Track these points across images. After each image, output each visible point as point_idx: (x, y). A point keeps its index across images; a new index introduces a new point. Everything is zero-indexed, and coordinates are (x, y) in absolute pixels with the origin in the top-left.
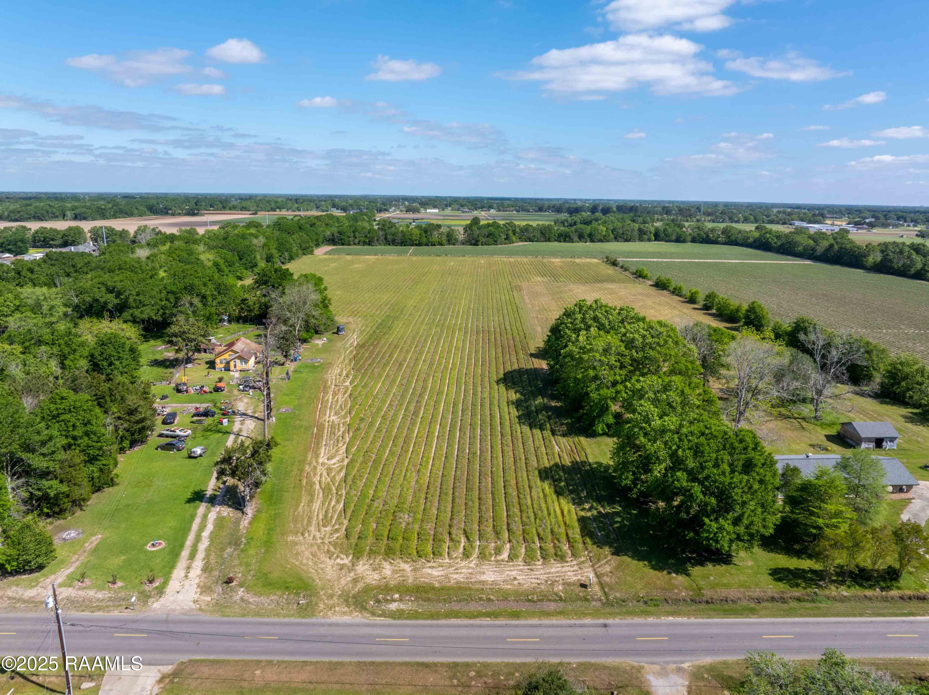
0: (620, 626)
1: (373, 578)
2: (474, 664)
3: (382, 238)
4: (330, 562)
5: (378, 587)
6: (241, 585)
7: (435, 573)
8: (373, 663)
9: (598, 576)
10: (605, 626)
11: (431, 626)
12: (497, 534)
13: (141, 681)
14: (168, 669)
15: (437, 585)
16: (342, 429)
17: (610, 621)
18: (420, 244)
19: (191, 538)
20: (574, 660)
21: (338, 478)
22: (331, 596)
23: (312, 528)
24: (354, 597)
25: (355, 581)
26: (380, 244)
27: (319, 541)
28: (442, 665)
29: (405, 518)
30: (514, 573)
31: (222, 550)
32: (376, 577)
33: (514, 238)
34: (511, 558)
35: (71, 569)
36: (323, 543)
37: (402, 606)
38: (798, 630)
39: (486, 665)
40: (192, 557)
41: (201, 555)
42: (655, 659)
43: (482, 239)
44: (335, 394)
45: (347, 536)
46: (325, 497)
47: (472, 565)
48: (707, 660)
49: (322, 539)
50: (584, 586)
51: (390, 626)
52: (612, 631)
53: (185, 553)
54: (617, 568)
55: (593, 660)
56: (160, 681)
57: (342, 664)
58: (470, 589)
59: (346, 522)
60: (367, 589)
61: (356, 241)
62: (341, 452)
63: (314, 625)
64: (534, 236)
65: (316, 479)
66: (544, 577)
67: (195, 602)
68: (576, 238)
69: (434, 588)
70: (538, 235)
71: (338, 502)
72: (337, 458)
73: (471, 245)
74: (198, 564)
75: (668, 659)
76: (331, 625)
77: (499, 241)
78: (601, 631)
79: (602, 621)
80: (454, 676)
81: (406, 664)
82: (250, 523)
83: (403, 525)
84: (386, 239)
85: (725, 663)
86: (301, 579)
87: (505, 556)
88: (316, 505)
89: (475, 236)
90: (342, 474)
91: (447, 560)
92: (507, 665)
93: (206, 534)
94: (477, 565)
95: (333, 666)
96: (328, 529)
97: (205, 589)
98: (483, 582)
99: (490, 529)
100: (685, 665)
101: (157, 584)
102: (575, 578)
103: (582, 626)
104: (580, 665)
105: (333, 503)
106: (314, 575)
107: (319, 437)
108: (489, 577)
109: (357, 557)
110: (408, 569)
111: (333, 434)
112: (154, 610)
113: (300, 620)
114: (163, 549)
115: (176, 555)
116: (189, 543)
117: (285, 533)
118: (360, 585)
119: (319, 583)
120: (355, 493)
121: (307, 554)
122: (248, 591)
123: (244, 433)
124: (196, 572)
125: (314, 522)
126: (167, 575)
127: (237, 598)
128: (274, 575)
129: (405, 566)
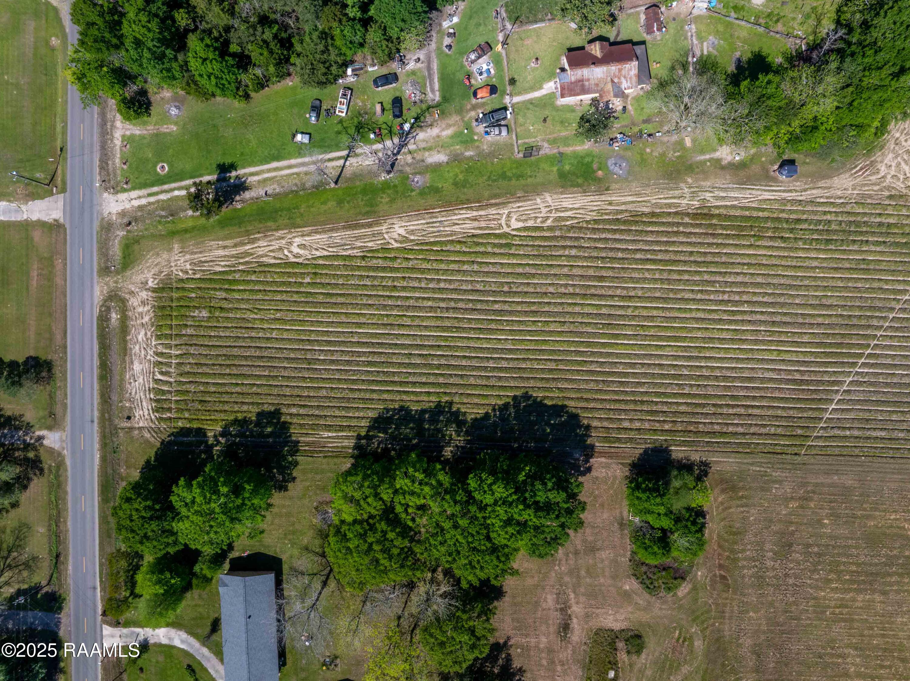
0: (92, 429)
1: (134, 302)
2: (66, 356)
4: (149, 275)
5: (125, 306)
6: (128, 231)
7: (141, 337)
8: (66, 310)
9: (140, 428)
10: (92, 421)
11: (92, 336)
12: (181, 375)
13: (55, 212)
14: (62, 221)
15: (128, 338)
16: (370, 244)
17: (96, 424)
19: (173, 185)
20: (69, 401)
21: (264, 259)
22: (116, 282)
23: (188, 257)
24: (116, 295)
25: (132, 293)
27: (173, 264)
29: (205, 314)
30: (141, 380)
31: (163, 209)
32: (136, 304)
34: (156, 381)
35: (138, 132)
36: (171, 267)
37: (113, 320)
38: (88, 517)
39: (66, 361)
40: (150, 195)
41: (152, 199)
42: (69, 439)
44: (475, 219)
45: (182, 280)
46: (233, 256)
47: (148, 357)
48: (68, 462)
49: (176, 266)
50: (129, 418)
51: (92, 315)
52: (88, 425)
53: (155, 189)
54: (147, 441)
55: (69, 410)
56: (55, 220)
57: (65, 296)
58: (125, 355)
59: (197, 276)
60: (123, 301)
62: (314, 252)
63: (92, 279)
65: (261, 243)
66: (138, 397)
67: (110, 213)
69: (125, 337)
71: (224, 266)
72: (301, 252)
74: (144, 201)
75: (69, 445)
76: (92, 287)
78: (88, 418)
79: (96, 421)
81: (66, 326)
82: (192, 216)
83: (192, 314)
85: (66, 470)
86: (132, 262)
87: (159, 377)
88: (221, 252)
90: (273, 261)
91: (154, 343)
92: (66, 371)
93: (176, 193)
94: (150, 360)
96: (188, 267)
97: (123, 214)
98: (132, 363)
99: (187, 369)
100: (65, 451)
101: (125, 186)
102: (137, 415)
103: (92, 410)
104: (66, 404)
105: (222, 263)
106: (136, 268)
108: (137, 367)
109: (154, 290)
110: (144, 321)
111: (358, 238)
112: (101, 195)
113: (95, 270)
114: (158, 174)
115: (152, 185)
116: (166, 187)
117: (182, 241)
118: (127, 296)
119: (128, 273)
120: (237, 276)
121: (159, 259)
122: (123, 237)
123: (351, 160)
124: (136, 203)
125: (196, 256)
126: (134, 188)
127: (118, 233)
128: (136, 247)
129: (146, 319)
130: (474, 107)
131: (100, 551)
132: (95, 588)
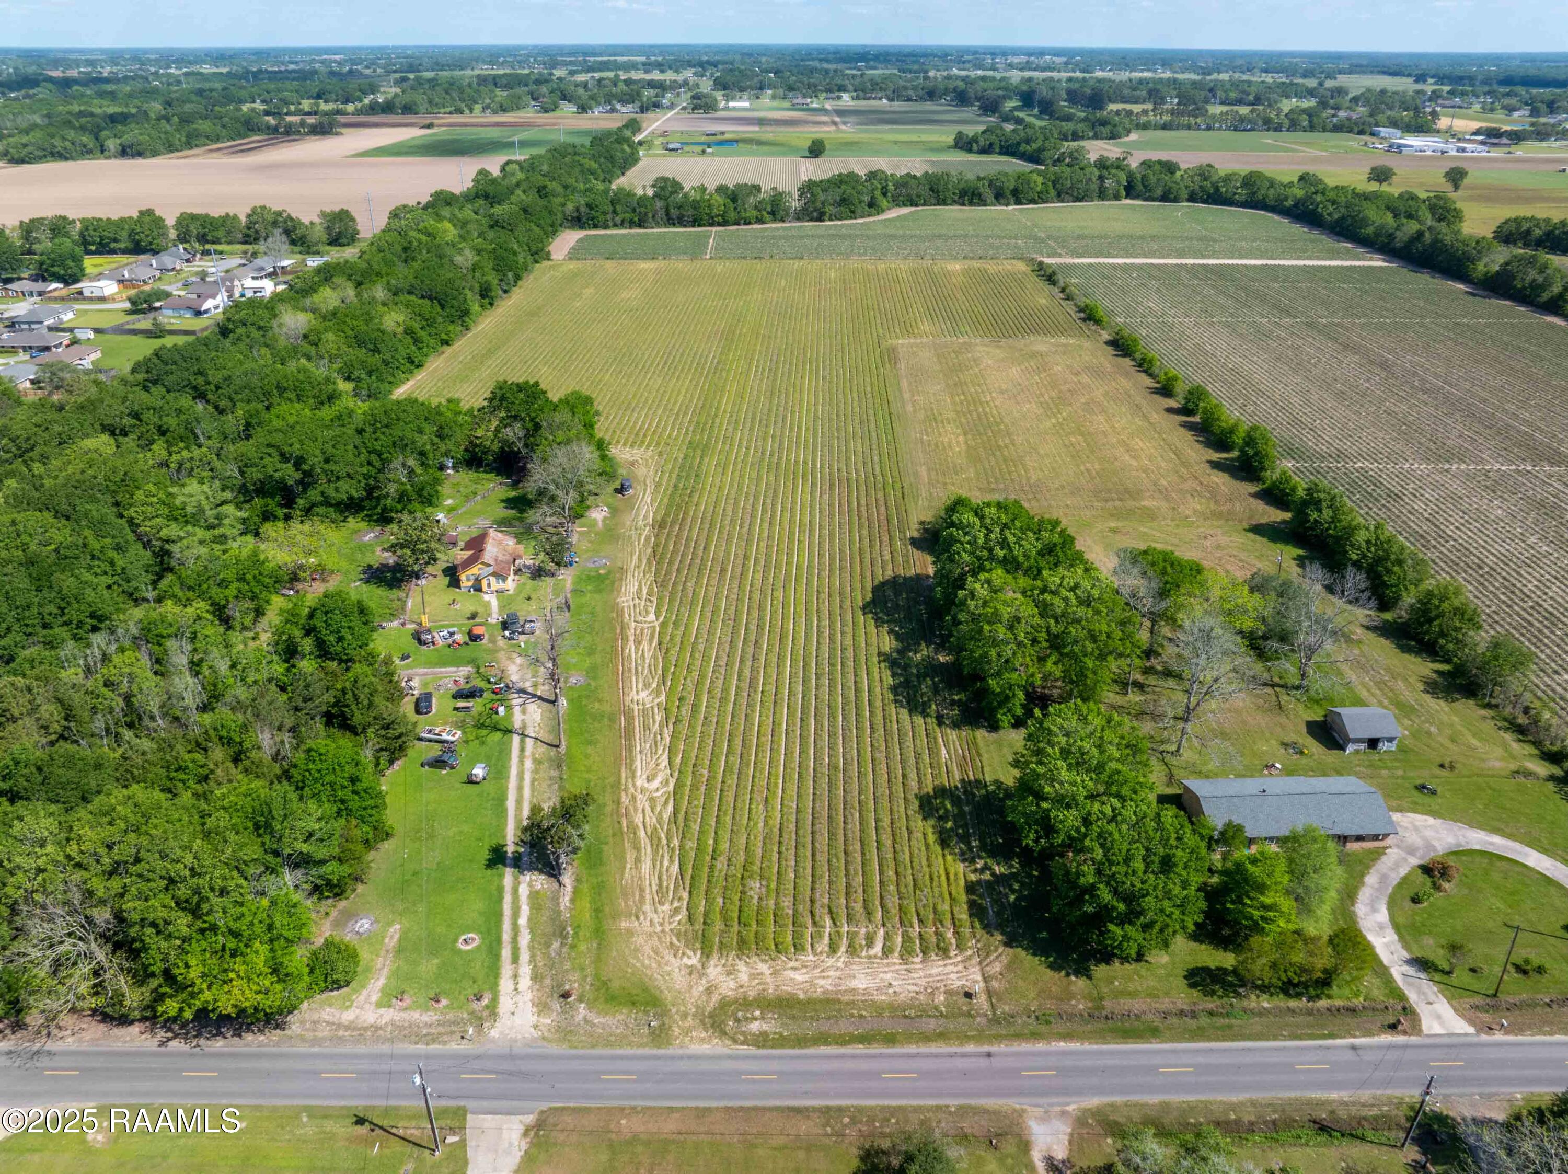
0: (1006, 1055)
1: (727, 987)
2: (848, 1108)
3: (661, 213)
4: (676, 963)
5: (736, 1001)
6: (580, 1000)
7: (799, 977)
8: (741, 1109)
9: (986, 979)
10: (989, 1055)
11: (798, 1057)
12: (869, 913)
13: (505, 1134)
14: (530, 1119)
15: (802, 996)
16: (658, 718)
17: (994, 1049)
18: (725, 223)
19: (506, 926)
20: (953, 1103)
21: (666, 817)
22: (685, 1016)
23: (647, 907)
24: (711, 1016)
25: (709, 991)
26: (658, 225)
27: (659, 929)
28: (815, 1109)
29: (755, 885)
30: (889, 976)
31: (548, 945)
32: (732, 985)
33: (884, 203)
34: (887, 951)
35: (382, 981)
36: (663, 931)
37: (765, 1027)
38: (1201, 1059)
39: (859, 1110)
40: (515, 959)
41: (525, 956)
42: (1040, 1101)
43: (830, 209)
44: (638, 643)
45: (690, 918)
46: (655, 851)
47: (840, 964)
48: (1094, 1102)
49: (661, 925)
50: (968, 995)
51: (754, 1057)
52: (996, 1063)
53: (506, 953)
54: (1009, 967)
55: (973, 1102)
56: (526, 1134)
57: (709, 1109)
58: (839, 1001)
59: (685, 895)
60: (724, 1004)
61: (618, 220)
62: (662, 766)
63: (673, 1058)
64: (918, 196)
65: (638, 819)
66: (923, 982)
67: (536, 1027)
68: (990, 198)
69: (799, 1002)
70: (924, 191)
71: (671, 860)
72: (659, 779)
73: (811, 220)
74: (525, 970)
75: (1055, 1100)
76: (690, 1057)
77: (859, 211)
78: (983, 1063)
79: (986, 1048)
80: (827, 1124)
81: (776, 1109)
82: (572, 901)
83: (755, 901)
84: (667, 213)
85: (1112, 1105)
86: (646, 990)
87: (877, 949)
88: (646, 866)
89: (819, 205)
90: (670, 808)
91: (811, 957)
92: (883, 1108)
93: (523, 921)
94: (845, 963)
95: (702, 1113)
96: (666, 907)
97: (542, 1007)
98: (853, 990)
99: (858, 907)
100: (1070, 1108)
101: (485, 1002)
102: (959, 983)
103: (964, 1055)
104: (960, 1107)
105: (666, 863)
106: (661, 983)
107: (629, 733)
108: (861, 982)
109: (706, 954)
110: (767, 972)
111: (647, 728)
112: (493, 1041)
113: (655, 1051)
114: (478, 947)
115: (497, 957)
116: (506, 936)
117: (616, 916)
118: (715, 998)
119: (668, 996)
120: (691, 844)
121: (647, 950)
122: (590, 1008)
123: (530, 732)
124: (525, 982)
125: (648, 897)
126: (494, 988)
127: (579, 1018)
128: (615, 985)
129: (763, 968)
130: (493, 641)
131: (1268, 1039)
132: (1354, 1048)
